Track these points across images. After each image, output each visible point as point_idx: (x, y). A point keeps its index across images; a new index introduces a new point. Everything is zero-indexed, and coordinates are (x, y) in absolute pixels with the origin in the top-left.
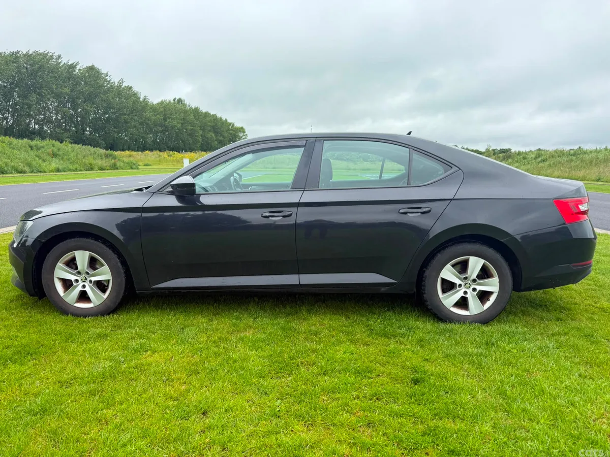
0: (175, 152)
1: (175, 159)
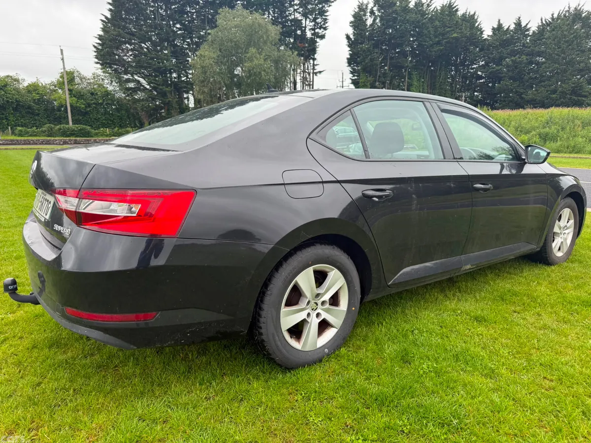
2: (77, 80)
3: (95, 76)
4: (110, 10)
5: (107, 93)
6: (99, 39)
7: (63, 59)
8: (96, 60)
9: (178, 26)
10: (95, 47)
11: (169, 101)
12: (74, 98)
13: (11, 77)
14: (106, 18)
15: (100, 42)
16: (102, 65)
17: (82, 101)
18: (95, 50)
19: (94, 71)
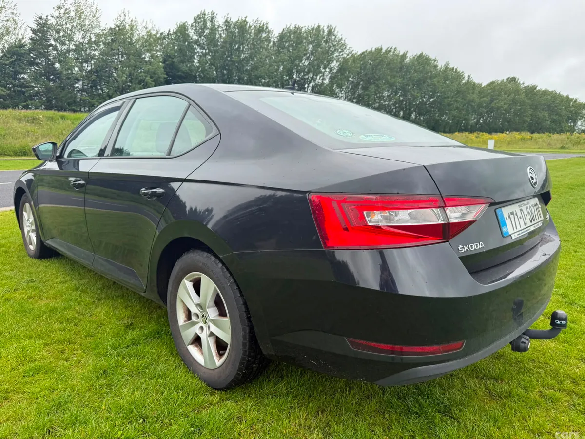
0: (484, 133)
1: (481, 140)
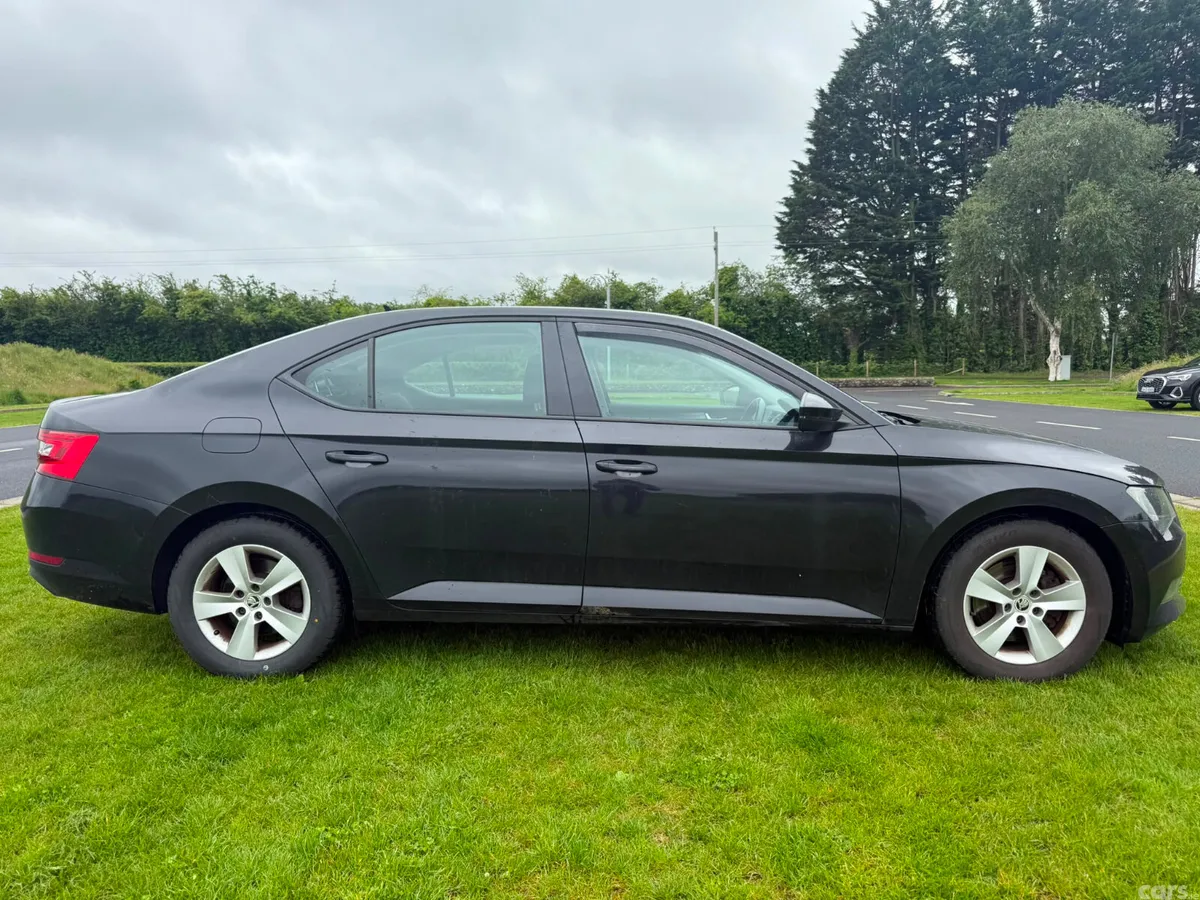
2: (742, 281)
3: (773, 271)
4: (809, 151)
5: (788, 300)
6: (786, 205)
7: (716, 249)
8: (778, 243)
9: (937, 159)
10: (778, 219)
11: (902, 307)
12: (732, 312)
13: (645, 284)
14: (801, 166)
15: (787, 210)
16: (785, 249)
17: (745, 316)
18: (778, 225)
19: (770, 262)
